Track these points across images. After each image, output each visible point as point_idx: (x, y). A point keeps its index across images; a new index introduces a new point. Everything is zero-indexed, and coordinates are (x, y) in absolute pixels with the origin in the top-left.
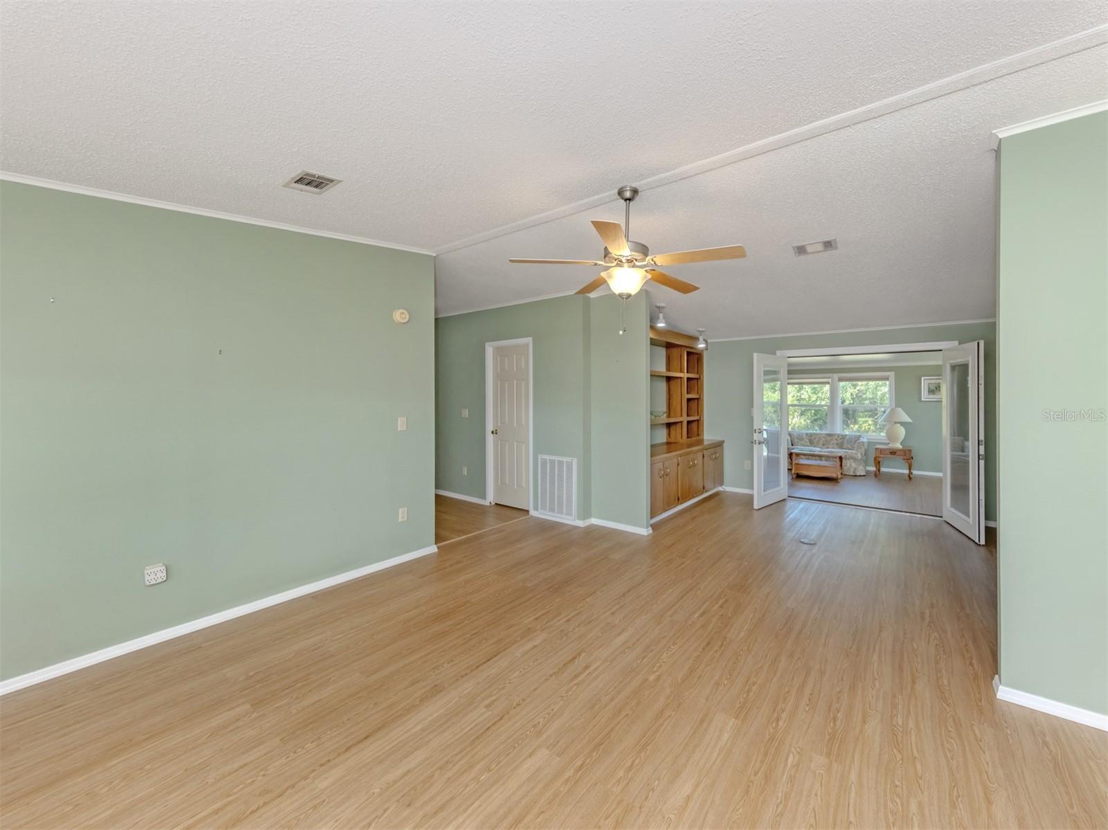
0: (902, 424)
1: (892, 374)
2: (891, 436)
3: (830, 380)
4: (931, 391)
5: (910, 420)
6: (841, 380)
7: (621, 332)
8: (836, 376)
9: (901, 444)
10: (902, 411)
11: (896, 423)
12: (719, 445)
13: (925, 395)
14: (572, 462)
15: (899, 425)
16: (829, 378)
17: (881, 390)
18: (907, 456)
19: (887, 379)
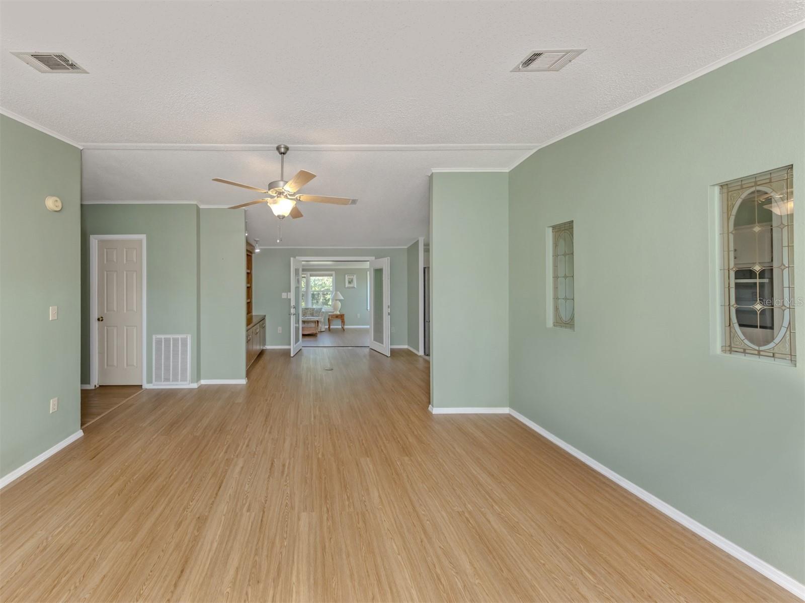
0: (340, 300)
1: (333, 273)
2: (335, 308)
3: (305, 276)
4: (350, 283)
5: (343, 298)
6: (311, 275)
7: (278, 241)
8: (309, 273)
9: (339, 312)
10: (340, 294)
11: (337, 300)
12: (263, 319)
13: (347, 285)
14: (187, 338)
15: (338, 301)
16: (305, 274)
17: (328, 282)
18: (341, 317)
19: (331, 275)
